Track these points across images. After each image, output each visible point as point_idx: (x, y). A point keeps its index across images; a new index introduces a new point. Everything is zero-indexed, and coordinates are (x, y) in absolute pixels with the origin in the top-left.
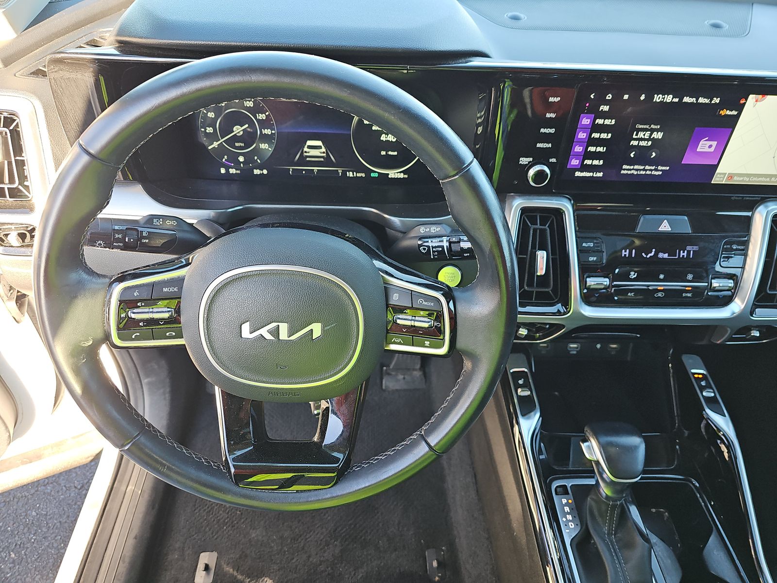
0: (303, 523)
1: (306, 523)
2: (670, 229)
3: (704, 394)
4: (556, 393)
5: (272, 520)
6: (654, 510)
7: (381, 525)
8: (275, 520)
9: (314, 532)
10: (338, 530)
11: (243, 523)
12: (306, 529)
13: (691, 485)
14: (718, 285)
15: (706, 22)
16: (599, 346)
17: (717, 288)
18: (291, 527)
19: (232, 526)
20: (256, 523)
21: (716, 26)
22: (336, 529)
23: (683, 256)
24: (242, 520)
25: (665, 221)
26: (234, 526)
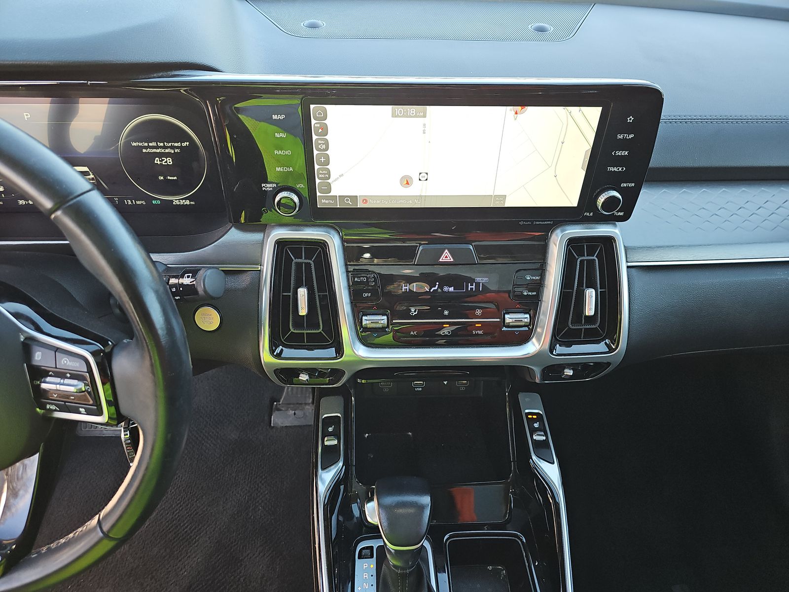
0: (156, 580)
1: (159, 581)
2: (452, 260)
3: (535, 437)
4: (410, 434)
5: (123, 577)
6: (490, 568)
7: (242, 579)
8: (126, 577)
9: (166, 590)
10: (193, 587)
11: (90, 581)
12: (158, 587)
13: (520, 542)
14: (511, 320)
15: (530, 26)
16: (446, 383)
17: (511, 324)
18: (142, 584)
19: (78, 585)
20: (105, 580)
21: (541, 30)
22: (191, 587)
23: (472, 289)
24: (90, 578)
25: (446, 251)
26: (80, 585)
